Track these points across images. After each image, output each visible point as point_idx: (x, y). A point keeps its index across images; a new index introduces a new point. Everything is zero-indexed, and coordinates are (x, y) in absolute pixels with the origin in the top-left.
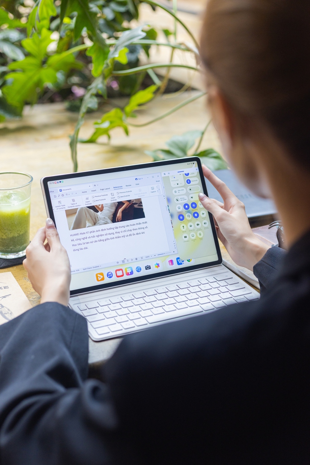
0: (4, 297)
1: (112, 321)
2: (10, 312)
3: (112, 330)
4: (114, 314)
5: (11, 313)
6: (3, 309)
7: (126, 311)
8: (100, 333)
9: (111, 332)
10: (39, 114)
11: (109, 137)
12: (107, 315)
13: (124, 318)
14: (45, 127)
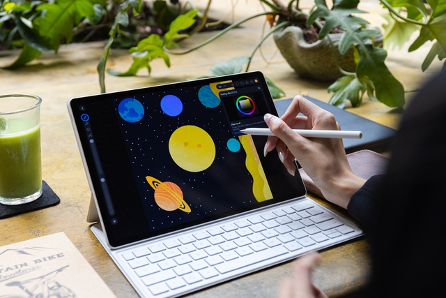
0: (60, 270)
1: (170, 273)
2: (71, 294)
3: (173, 288)
4: (171, 263)
5: (74, 296)
6: (60, 289)
7: (186, 258)
8: (155, 293)
9: (170, 290)
10: (77, 51)
11: (150, 70)
12: (163, 265)
13: (186, 268)
14: (82, 62)
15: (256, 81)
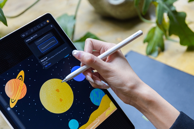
15: (48, 21)
